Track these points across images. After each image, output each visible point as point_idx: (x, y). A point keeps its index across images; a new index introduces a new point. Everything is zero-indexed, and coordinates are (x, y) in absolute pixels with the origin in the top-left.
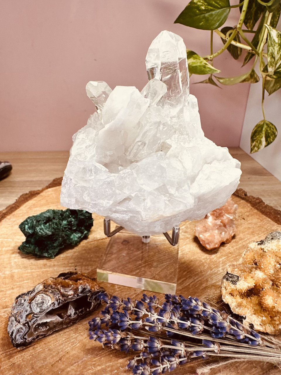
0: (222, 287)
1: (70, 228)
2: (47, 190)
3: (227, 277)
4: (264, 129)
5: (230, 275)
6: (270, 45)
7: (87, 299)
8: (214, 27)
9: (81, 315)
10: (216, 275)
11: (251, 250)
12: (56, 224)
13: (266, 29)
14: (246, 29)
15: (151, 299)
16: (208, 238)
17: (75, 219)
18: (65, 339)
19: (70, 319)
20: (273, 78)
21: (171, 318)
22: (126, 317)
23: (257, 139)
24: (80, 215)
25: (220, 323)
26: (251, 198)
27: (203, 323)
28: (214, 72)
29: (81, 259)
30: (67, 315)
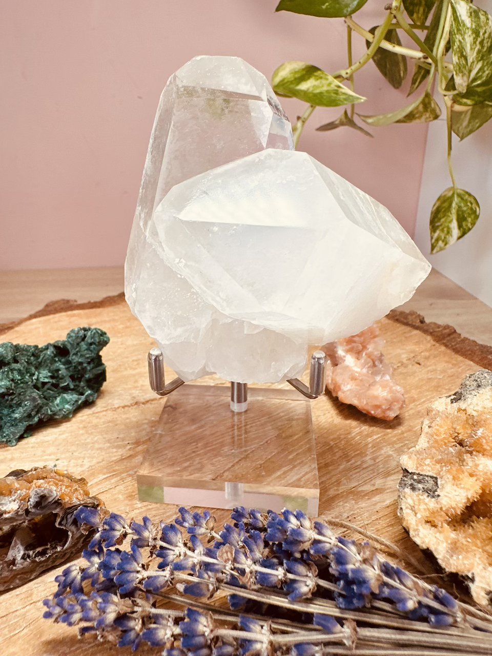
1: (55, 385)
4: (454, 205)
6: (456, 31)
7: (55, 521)
9: (41, 562)
12: (19, 371)
14: (412, 22)
15: (196, 518)
17: (67, 366)
20: (466, 105)
21: (235, 560)
22: (136, 561)
23: (441, 225)
24: (74, 354)
25: (356, 571)
26: (433, 326)
27: (315, 571)
28: (354, 101)
29: (73, 445)
30: (7, 559)
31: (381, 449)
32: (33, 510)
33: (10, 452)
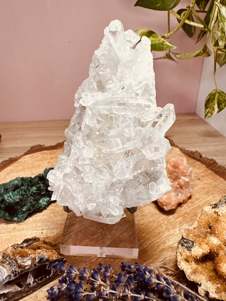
0: (178, 252)
2: (24, 157)
3: (182, 242)
4: (216, 97)
5: (185, 240)
6: (220, 21)
7: (46, 267)
8: (169, 7)
9: (40, 283)
10: (173, 236)
11: (205, 213)
12: (25, 191)
13: (217, 6)
14: (199, 9)
15: (106, 268)
16: (166, 200)
19: (29, 287)
21: (124, 292)
22: (82, 287)
23: (210, 106)
25: (174, 297)
26: (206, 159)
27: (157, 296)
29: (49, 222)
30: (26, 283)
31: (183, 225)
32: (37, 264)
33: (22, 225)
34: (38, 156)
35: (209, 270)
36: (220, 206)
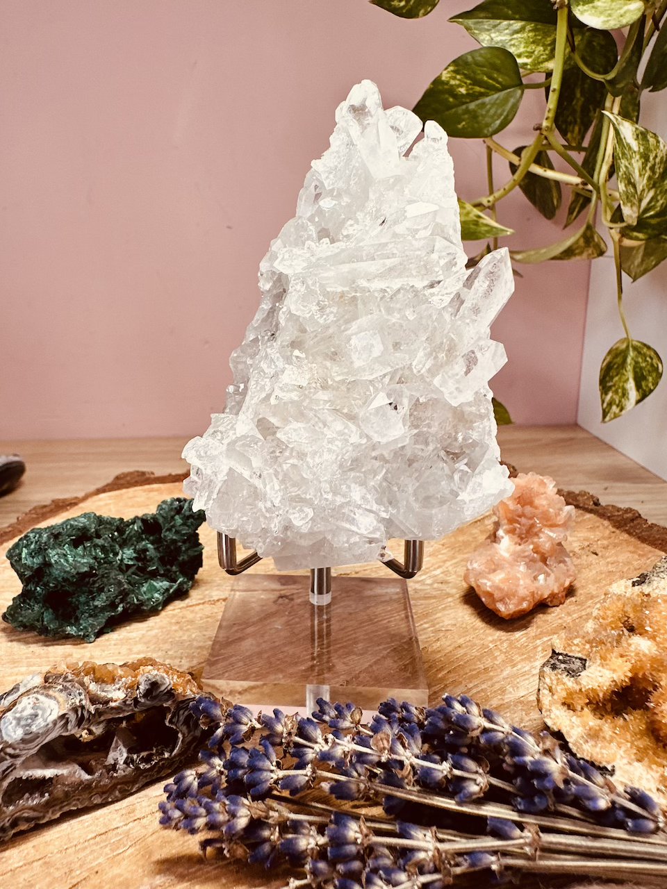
0: (541, 688)
1: (142, 570)
2: (96, 498)
3: (553, 662)
4: (629, 360)
5: (560, 657)
6: (620, 155)
7: (165, 717)
8: (490, 129)
9: (146, 770)
10: (527, 677)
11: (614, 597)
15: (339, 710)
16: (502, 586)
17: (156, 546)
18: (93, 835)
19: (112, 777)
20: (637, 239)
21: (392, 750)
22: (268, 759)
23: (614, 385)
24: (167, 530)
25: (536, 763)
26: (610, 508)
27: (486, 766)
28: (497, 234)
29: (166, 643)
30: (107, 763)
32: (143, 700)
34: (135, 497)
35: (636, 734)
36: (653, 578)
